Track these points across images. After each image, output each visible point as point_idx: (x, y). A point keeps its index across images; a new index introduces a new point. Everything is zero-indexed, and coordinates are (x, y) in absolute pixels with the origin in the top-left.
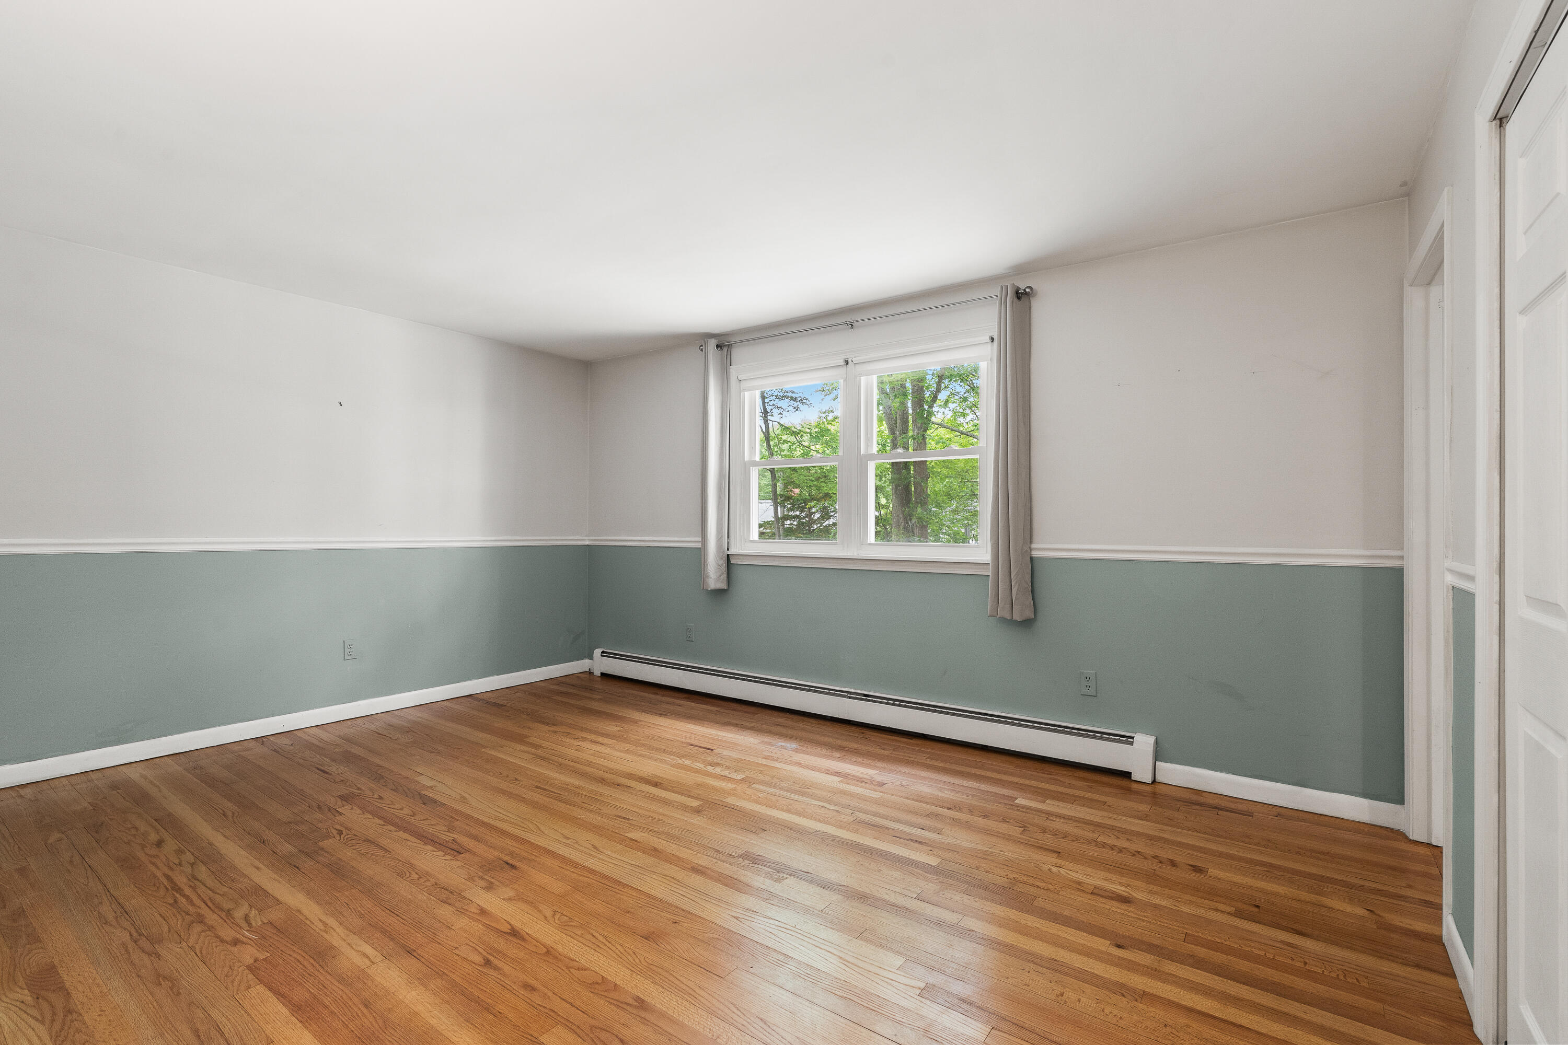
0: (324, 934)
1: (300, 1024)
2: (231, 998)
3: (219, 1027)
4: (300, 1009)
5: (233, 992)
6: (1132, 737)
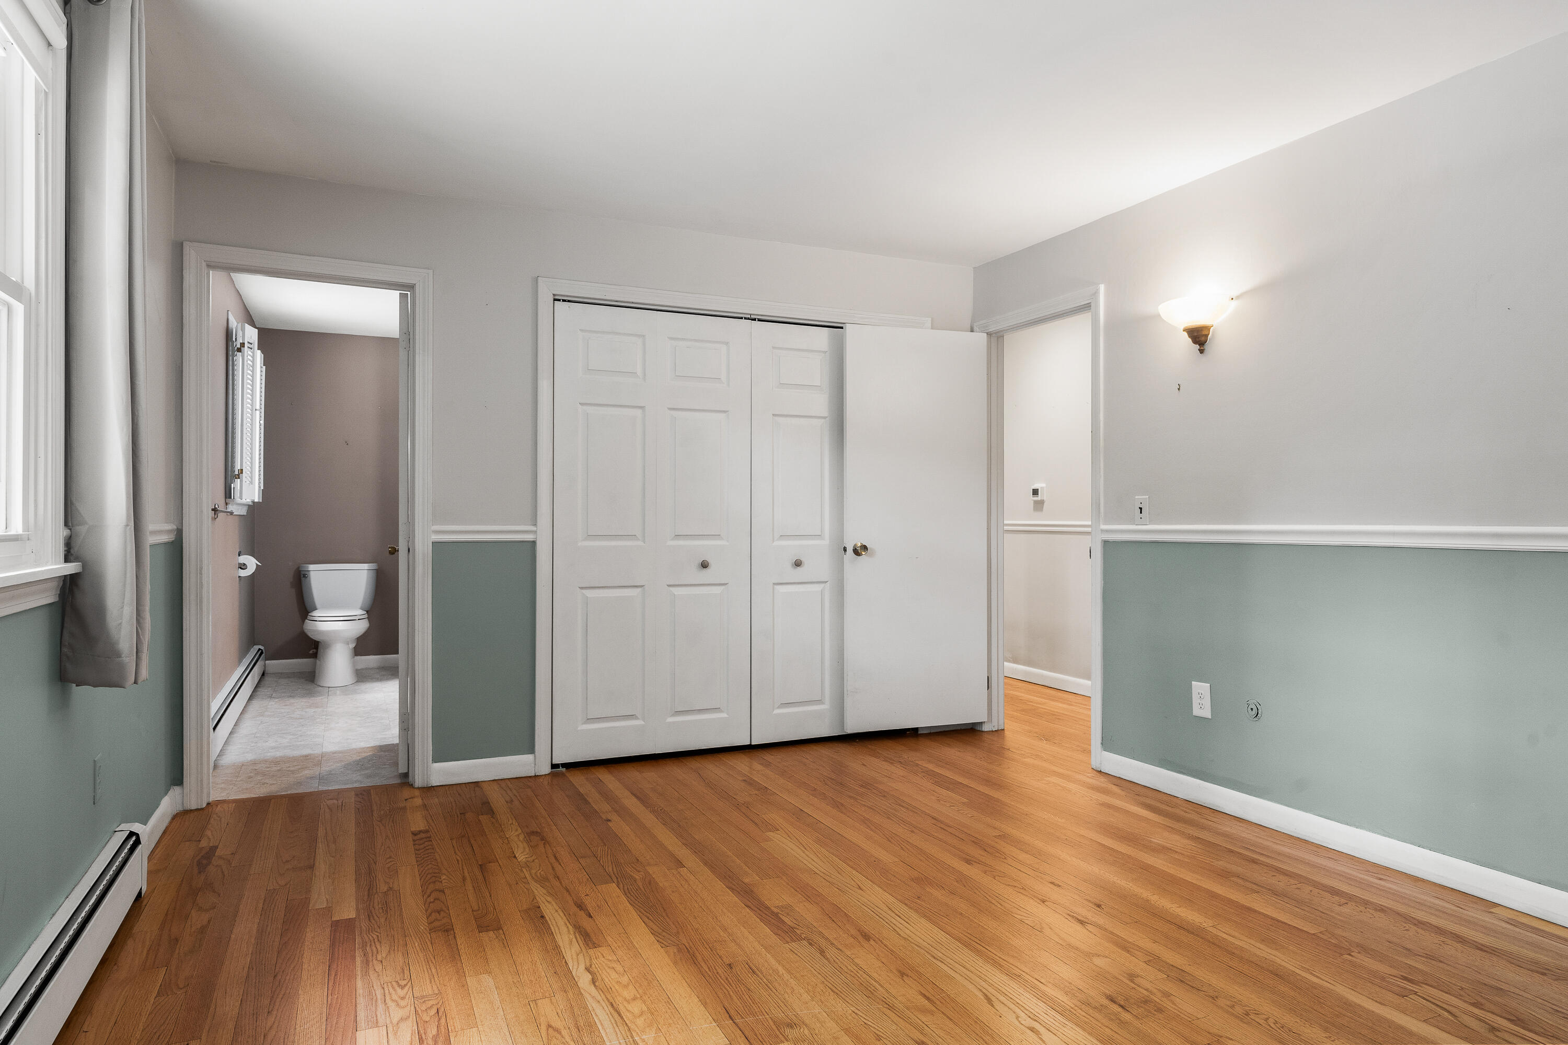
6: (132, 834)
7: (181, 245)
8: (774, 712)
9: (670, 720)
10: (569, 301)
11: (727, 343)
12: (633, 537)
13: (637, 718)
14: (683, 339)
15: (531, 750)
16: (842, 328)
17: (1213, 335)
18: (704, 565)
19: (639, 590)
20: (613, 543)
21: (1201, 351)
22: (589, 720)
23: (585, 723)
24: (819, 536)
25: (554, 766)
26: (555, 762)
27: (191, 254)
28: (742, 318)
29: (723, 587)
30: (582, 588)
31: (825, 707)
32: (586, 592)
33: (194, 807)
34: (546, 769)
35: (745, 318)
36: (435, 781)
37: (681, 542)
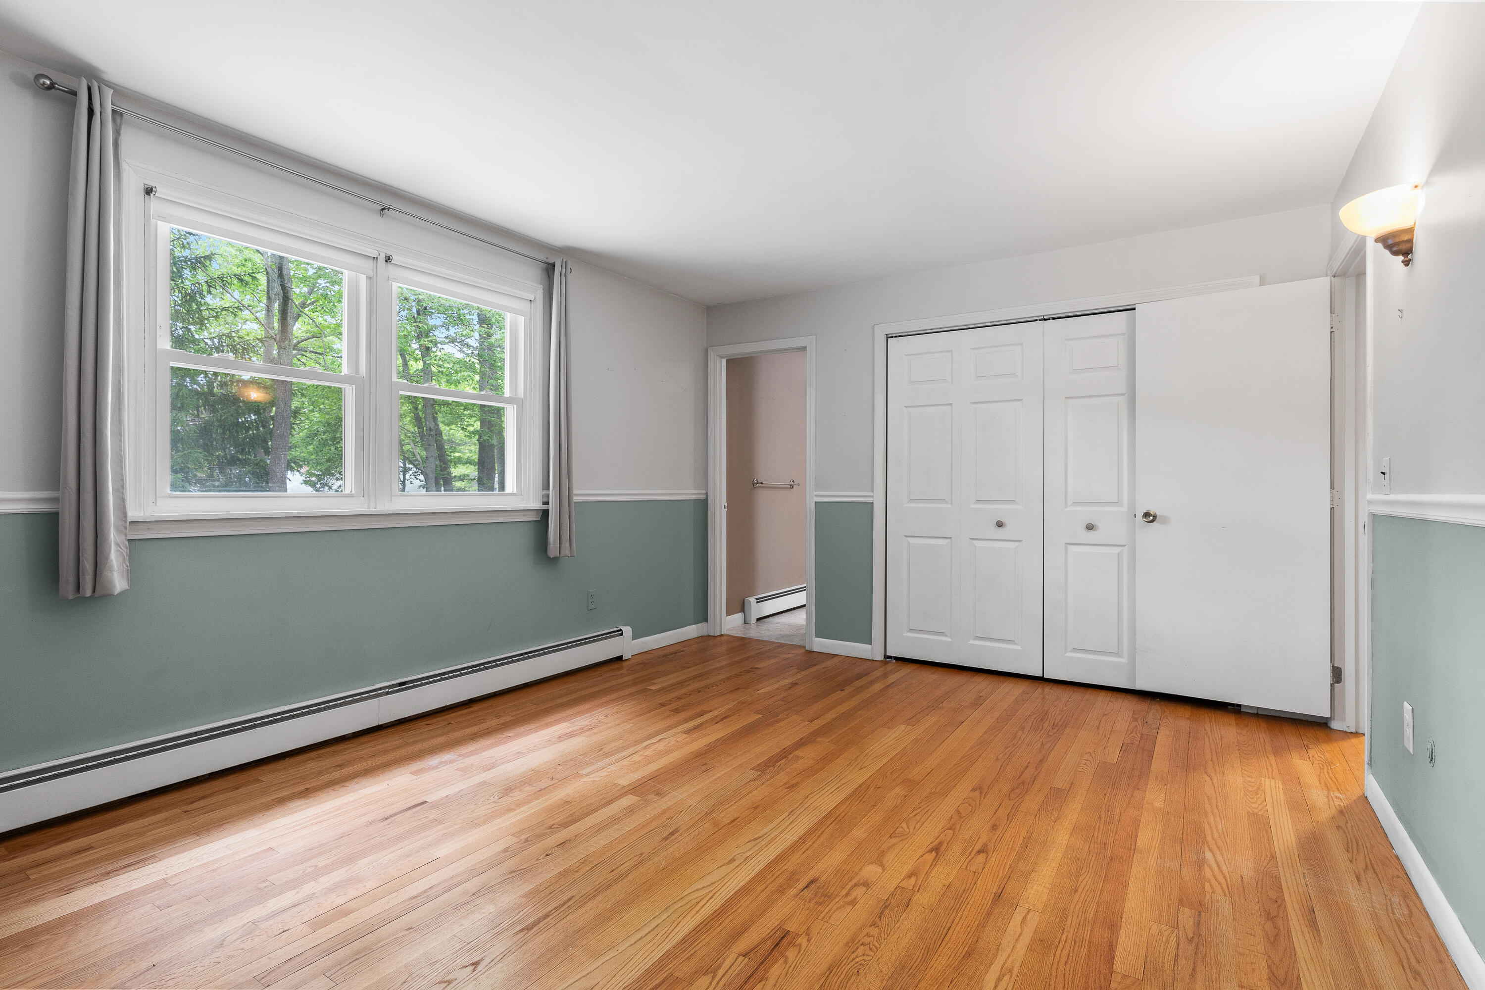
0: (1016, 971)
1: (1124, 916)
2: (1146, 981)
3: (1174, 964)
4: (1112, 925)
5: (1140, 984)
6: (621, 630)
7: (707, 350)
8: (1066, 655)
9: (972, 642)
10: (899, 336)
11: (1021, 344)
12: (943, 501)
13: (946, 636)
14: (983, 348)
15: (870, 642)
16: (1134, 309)
17: (1416, 240)
18: (1000, 524)
19: (949, 540)
20: (929, 505)
21: (1407, 263)
22: (911, 630)
23: (908, 632)
24: (1118, 503)
25: (887, 657)
26: (888, 654)
27: (711, 353)
28: (1037, 320)
29: (1017, 544)
30: (906, 536)
31: (1124, 660)
32: (910, 540)
33: (712, 635)
34: (879, 657)
35: (1040, 320)
36: (816, 649)
37: (981, 506)
